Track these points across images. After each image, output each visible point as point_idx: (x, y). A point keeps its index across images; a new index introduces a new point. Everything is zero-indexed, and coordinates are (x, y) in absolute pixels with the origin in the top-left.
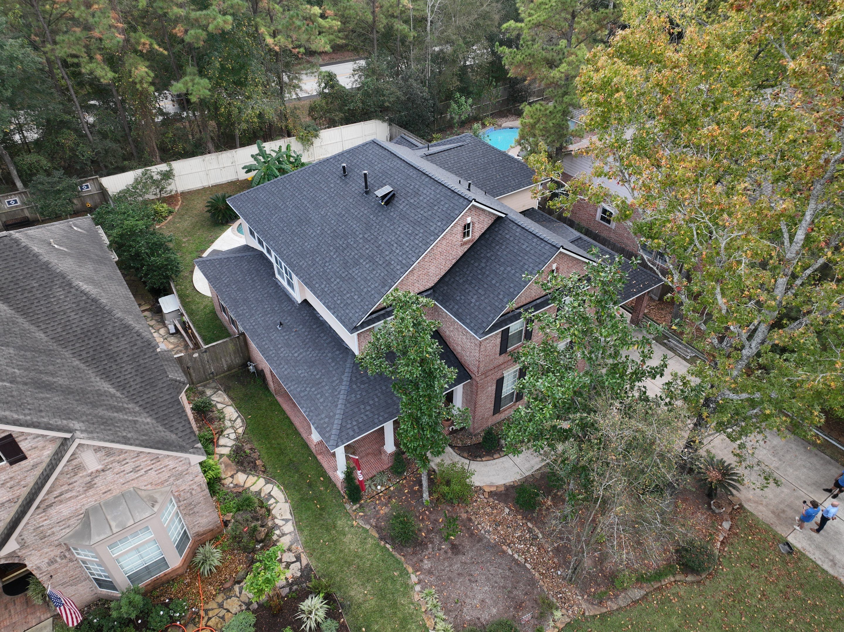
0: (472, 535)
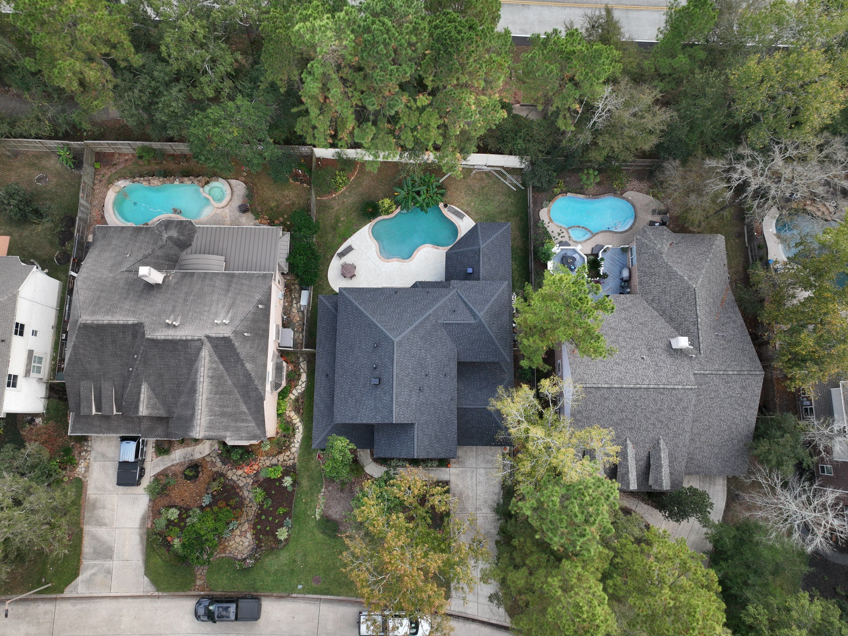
0: (351, 489)
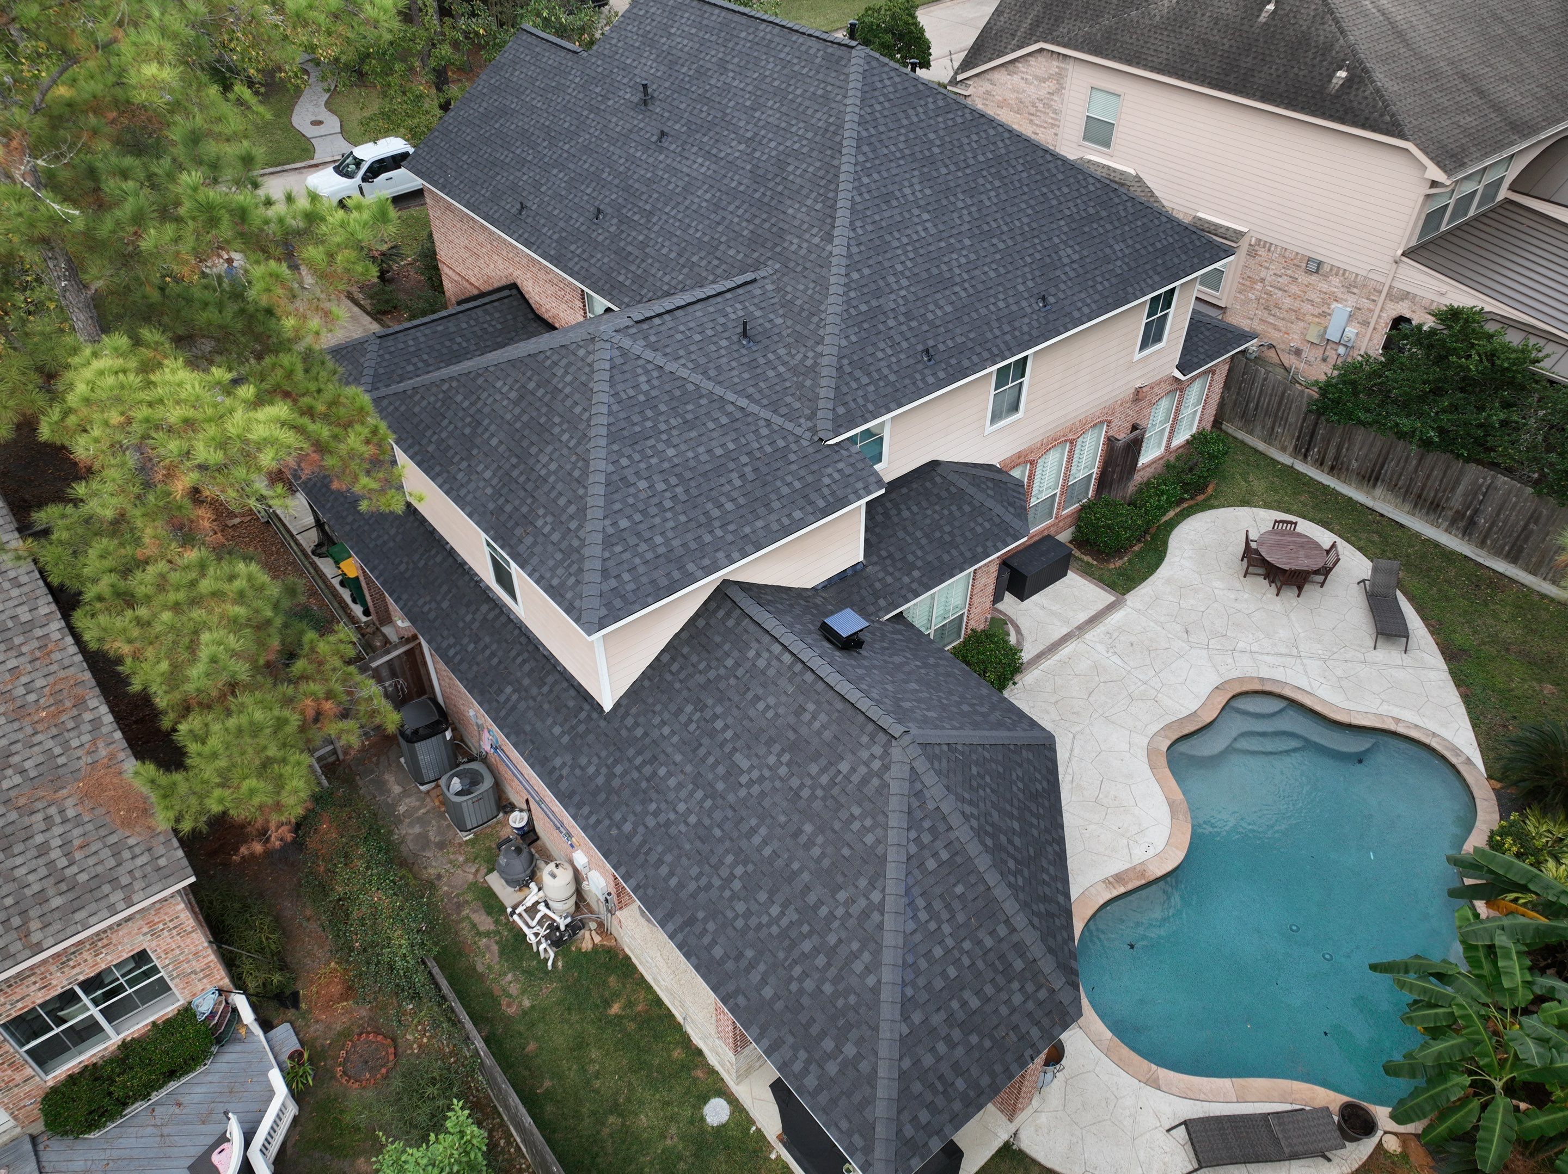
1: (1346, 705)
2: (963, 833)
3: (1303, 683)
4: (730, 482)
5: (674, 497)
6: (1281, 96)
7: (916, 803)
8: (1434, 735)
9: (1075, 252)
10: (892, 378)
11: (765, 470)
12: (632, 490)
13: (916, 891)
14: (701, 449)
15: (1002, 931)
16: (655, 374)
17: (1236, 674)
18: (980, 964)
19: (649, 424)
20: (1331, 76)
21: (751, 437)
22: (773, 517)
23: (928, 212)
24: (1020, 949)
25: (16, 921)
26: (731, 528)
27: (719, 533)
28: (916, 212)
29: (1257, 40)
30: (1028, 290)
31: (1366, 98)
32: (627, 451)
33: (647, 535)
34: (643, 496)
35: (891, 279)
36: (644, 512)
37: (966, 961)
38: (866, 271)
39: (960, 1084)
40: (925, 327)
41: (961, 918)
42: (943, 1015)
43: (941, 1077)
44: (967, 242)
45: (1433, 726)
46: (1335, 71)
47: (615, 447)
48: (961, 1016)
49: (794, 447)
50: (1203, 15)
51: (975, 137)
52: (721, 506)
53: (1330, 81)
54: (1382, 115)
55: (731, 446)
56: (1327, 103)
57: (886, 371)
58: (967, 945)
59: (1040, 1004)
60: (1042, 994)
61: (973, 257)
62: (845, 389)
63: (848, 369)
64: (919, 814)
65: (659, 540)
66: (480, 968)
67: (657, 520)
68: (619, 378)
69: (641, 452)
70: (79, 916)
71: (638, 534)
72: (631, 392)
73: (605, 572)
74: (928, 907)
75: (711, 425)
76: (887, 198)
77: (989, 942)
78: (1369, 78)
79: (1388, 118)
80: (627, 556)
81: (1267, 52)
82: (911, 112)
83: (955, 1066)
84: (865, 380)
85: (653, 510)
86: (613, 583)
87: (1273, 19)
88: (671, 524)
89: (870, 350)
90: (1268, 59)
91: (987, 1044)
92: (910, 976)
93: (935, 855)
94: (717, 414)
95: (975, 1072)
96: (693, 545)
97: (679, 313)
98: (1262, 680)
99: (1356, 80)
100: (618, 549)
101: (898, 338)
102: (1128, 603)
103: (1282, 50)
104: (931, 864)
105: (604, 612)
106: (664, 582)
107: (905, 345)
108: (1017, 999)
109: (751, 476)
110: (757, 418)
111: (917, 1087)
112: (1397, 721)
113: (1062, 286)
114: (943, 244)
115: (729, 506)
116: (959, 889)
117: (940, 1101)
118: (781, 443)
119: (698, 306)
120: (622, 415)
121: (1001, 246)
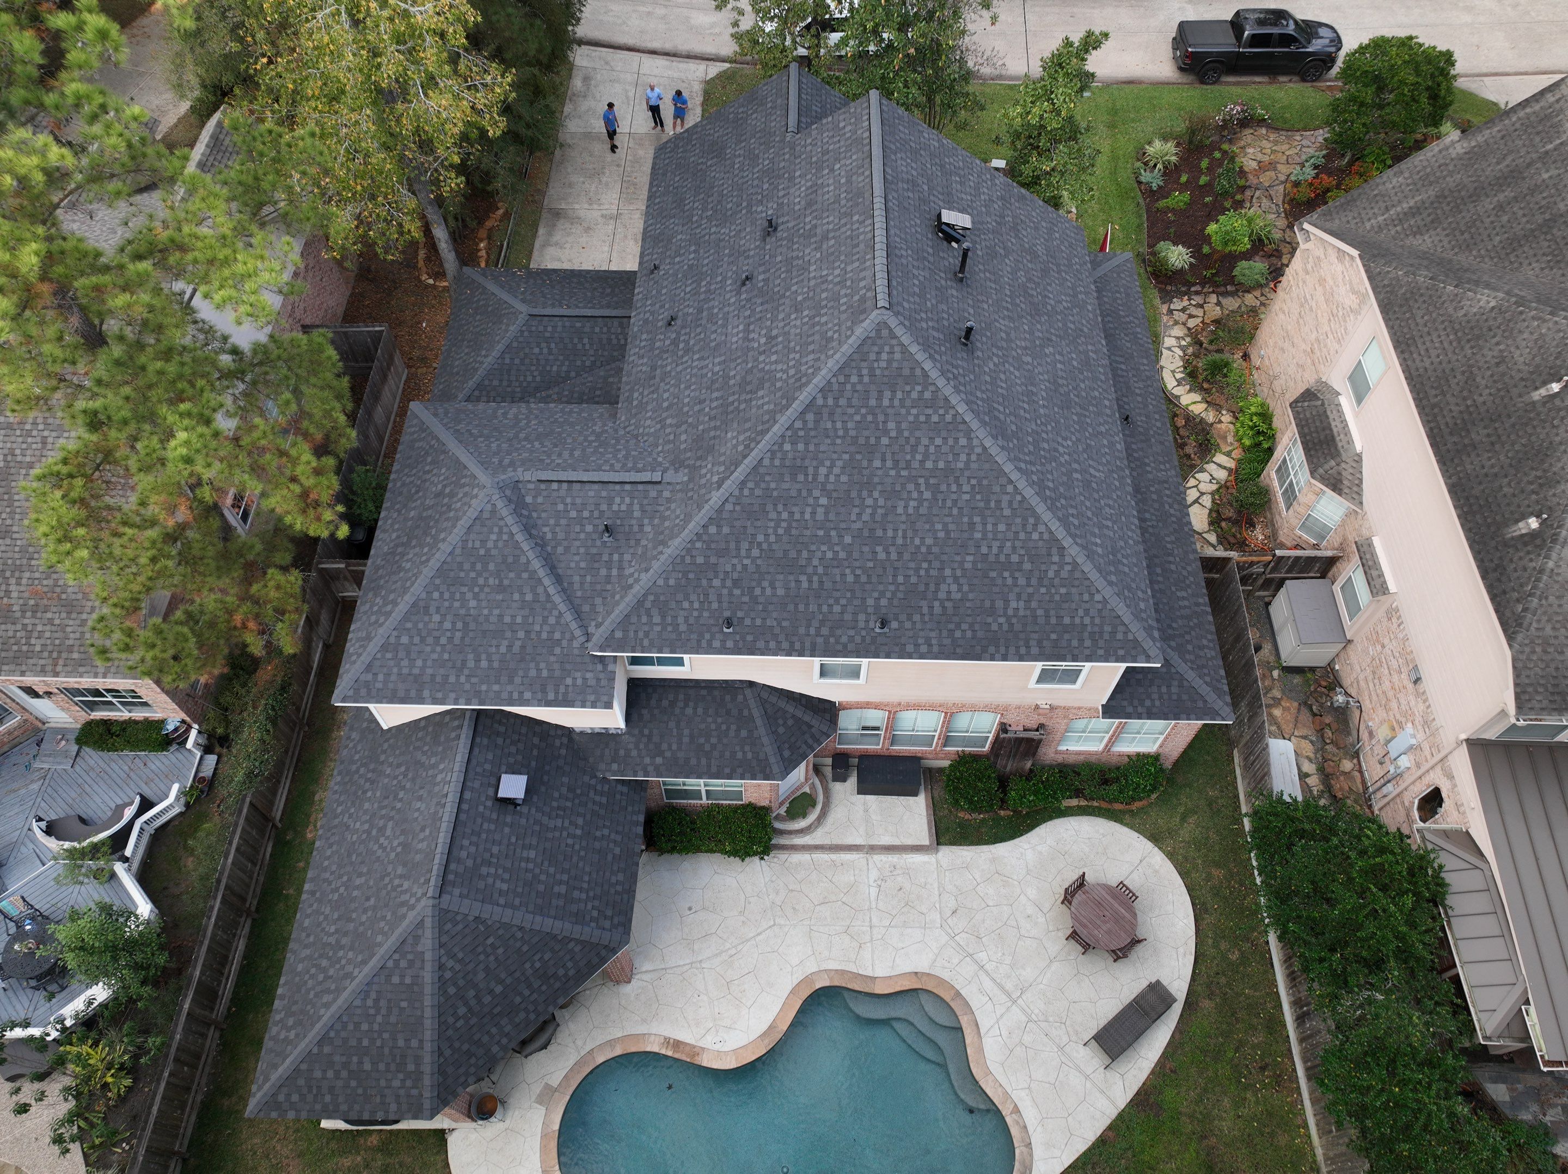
1: (992, 1067)
2: (428, 976)
3: (985, 1023)
4: (498, 646)
5: (450, 639)
6: (1467, 498)
7: (410, 941)
8: (1029, 1145)
9: (959, 590)
10: (683, 628)
11: (529, 650)
12: (426, 619)
13: (375, 987)
14: (496, 612)
15: (414, 1043)
16: (505, 537)
17: (945, 975)
18: (386, 1051)
19: (473, 575)
20: (1524, 517)
21: (539, 619)
22: (509, 688)
23: (829, 498)
24: (418, 1060)
25: (55, 655)
26: (474, 680)
27: (463, 679)
28: (816, 493)
29: (1509, 416)
30: (877, 607)
31: (1525, 569)
32: (443, 588)
33: (413, 656)
34: (431, 626)
35: (745, 545)
36: (423, 640)
37: (379, 1043)
38: (726, 530)
39: (328, 1098)
40: (746, 599)
41: (393, 1019)
42: (344, 1059)
43: (319, 1087)
44: (848, 539)
45: (1037, 1139)
46: (1532, 514)
47: (437, 581)
48: (354, 1067)
49: (565, 643)
50: (1498, 344)
51: (938, 441)
52: (478, 661)
53: (1517, 521)
54: (1518, 601)
55: (519, 620)
56: (1493, 543)
57: (681, 620)
58: (386, 1036)
59: (409, 1096)
60: (414, 1092)
61: (842, 555)
62: (634, 619)
63: (648, 604)
64: (408, 948)
65: (419, 663)
66: (317, 798)
67: (428, 649)
68: (477, 528)
69: (452, 594)
70: (81, 669)
71: (408, 653)
72: (477, 544)
73: (369, 668)
74: (376, 1001)
75: (516, 596)
76: (795, 471)
77: (401, 1043)
78: (1550, 549)
79: (1520, 608)
80: (392, 663)
81: (1504, 438)
82: (887, 394)
83: (331, 1089)
84: (657, 619)
85: (430, 640)
86: (369, 677)
87: (1544, 404)
88: (435, 656)
89: (680, 597)
90: (1497, 447)
91: (360, 1091)
92: (338, 1026)
93: (402, 977)
94: (526, 589)
95: (341, 1099)
96: (438, 679)
97: (577, 486)
98: (958, 994)
99: (1538, 542)
100: (389, 655)
101: (712, 597)
102: (940, 854)
103: (1517, 447)
104: (396, 980)
105: (351, 693)
106: (401, 694)
107: (715, 605)
108: (396, 1083)
109: (516, 649)
110: (555, 607)
111: (301, 1082)
112: (1016, 1110)
113: (917, 618)
114: (821, 533)
115: (484, 664)
116: (404, 1004)
117: (310, 1098)
118: (557, 636)
119: (596, 487)
120: (459, 559)
121: (882, 556)
